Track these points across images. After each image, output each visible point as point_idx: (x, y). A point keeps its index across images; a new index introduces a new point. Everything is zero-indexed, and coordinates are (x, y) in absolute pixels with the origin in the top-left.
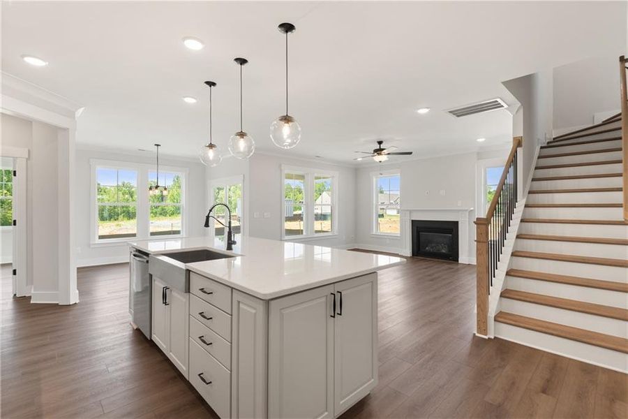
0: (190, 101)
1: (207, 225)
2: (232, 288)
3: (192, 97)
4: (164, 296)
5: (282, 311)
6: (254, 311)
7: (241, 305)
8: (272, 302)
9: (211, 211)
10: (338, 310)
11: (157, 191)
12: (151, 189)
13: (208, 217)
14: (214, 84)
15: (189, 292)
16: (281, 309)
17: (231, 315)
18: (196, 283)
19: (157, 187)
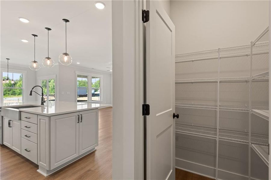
0: (25, 41)
1: (31, 94)
2: (38, 115)
3: (27, 40)
4: (9, 124)
5: (56, 120)
6: (45, 121)
7: (41, 120)
8: (51, 117)
9: (33, 89)
10: (80, 120)
11: (7, 81)
12: (4, 80)
13: (31, 92)
14: (37, 36)
15: (21, 120)
16: (55, 119)
17: (37, 124)
18: (23, 115)
19: (7, 79)
